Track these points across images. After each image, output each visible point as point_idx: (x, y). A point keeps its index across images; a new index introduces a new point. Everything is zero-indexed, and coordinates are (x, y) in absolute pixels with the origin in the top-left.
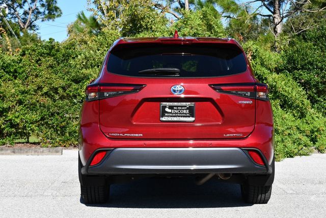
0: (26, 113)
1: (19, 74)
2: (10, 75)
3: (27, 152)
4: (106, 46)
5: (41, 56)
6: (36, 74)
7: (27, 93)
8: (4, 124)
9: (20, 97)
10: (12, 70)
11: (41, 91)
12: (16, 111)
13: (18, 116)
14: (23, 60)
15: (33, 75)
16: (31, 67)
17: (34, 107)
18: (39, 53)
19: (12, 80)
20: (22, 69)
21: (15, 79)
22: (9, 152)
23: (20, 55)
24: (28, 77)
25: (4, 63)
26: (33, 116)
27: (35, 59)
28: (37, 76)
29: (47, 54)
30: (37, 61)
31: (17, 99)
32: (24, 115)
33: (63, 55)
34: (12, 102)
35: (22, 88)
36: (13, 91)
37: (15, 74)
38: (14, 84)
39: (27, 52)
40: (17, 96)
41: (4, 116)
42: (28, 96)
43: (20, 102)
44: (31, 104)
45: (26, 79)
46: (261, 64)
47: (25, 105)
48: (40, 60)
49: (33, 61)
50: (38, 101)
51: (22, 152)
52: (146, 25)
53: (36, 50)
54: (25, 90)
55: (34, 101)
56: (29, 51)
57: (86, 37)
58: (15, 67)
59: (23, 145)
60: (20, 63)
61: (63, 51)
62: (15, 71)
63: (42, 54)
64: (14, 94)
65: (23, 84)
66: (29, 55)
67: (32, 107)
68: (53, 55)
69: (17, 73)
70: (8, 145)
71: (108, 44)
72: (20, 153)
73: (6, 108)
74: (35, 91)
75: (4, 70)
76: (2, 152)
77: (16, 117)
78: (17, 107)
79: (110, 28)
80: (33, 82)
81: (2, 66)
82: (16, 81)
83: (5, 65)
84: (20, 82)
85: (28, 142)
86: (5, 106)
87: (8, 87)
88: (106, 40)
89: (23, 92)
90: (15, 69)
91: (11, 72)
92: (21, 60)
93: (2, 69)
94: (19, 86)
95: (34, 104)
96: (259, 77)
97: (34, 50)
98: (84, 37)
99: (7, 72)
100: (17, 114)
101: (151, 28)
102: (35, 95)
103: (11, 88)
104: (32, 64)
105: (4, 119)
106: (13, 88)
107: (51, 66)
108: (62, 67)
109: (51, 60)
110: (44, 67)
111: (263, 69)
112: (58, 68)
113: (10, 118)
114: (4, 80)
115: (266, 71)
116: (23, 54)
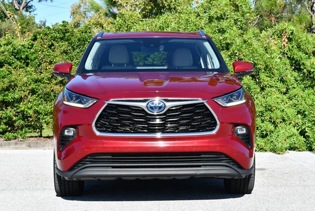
0: (39, 104)
1: (31, 60)
2: (21, 62)
3: (43, 146)
4: (126, 29)
5: (54, 40)
6: (50, 61)
7: (40, 81)
8: (15, 116)
9: (33, 86)
10: (23, 57)
11: (55, 80)
12: (29, 101)
13: (31, 108)
14: (35, 45)
15: (47, 62)
16: (44, 53)
17: (48, 98)
18: (52, 37)
19: (24, 68)
20: (34, 56)
21: (27, 66)
22: (24, 145)
23: (32, 40)
24: (41, 64)
25: (14, 49)
26: (48, 107)
27: (47, 44)
28: (51, 63)
29: (60, 38)
30: (50, 47)
31: (30, 88)
32: (38, 105)
33: (79, 40)
34: (24, 91)
35: (35, 76)
36: (25, 79)
37: (27, 61)
38: (26, 72)
39: (38, 37)
40: (30, 85)
41: (15, 107)
42: (42, 85)
43: (33, 92)
44: (45, 94)
45: (39, 66)
46: (298, 48)
47: (39, 95)
48: (52, 45)
49: (46, 46)
50: (52, 91)
51: (38, 146)
52: (169, 5)
53: (49, 34)
54: (38, 79)
55: (48, 90)
56: (41, 35)
57: (101, 19)
58: (26, 54)
59: (36, 139)
60: (31, 48)
61: (78, 35)
62: (27, 58)
63: (55, 39)
64: (26, 83)
65: (35, 71)
66: (41, 40)
67: (47, 97)
68: (67, 40)
69: (28, 59)
70: (20, 139)
71: (127, 27)
72: (37, 147)
73: (18, 99)
74: (49, 79)
75: (15, 57)
76: (17, 146)
77: (29, 108)
78: (29, 97)
79: (129, 10)
80: (46, 69)
81: (13, 52)
82: (28, 69)
83: (16, 51)
84: (33, 69)
85: (41, 136)
86: (17, 96)
87: (19, 75)
88: (126, 22)
89: (36, 81)
90: (27, 55)
91: (21, 58)
92: (32, 45)
93: (12, 55)
94: (31, 74)
95: (48, 94)
96: (296, 62)
97: (46, 34)
98: (99, 20)
99: (18, 59)
100: (30, 105)
101: (175, 9)
102: (48, 84)
103: (22, 76)
104: (45, 50)
105: (15, 111)
106: (26, 76)
107: (65, 52)
108: (78, 53)
109: (64, 45)
110: (58, 52)
111: (300, 53)
112: (74, 54)
113: (23, 109)
114: (15, 68)
115: (303, 56)
116: (35, 39)
